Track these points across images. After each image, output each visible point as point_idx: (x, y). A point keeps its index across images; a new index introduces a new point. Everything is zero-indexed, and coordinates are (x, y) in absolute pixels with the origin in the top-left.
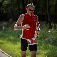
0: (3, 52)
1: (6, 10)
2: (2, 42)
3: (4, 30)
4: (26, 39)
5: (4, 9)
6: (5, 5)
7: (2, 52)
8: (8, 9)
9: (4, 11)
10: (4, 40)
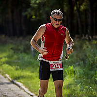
0: (32, 94)
1: (38, 14)
2: (29, 76)
3: (33, 53)
4: (48, 61)
5: (33, 13)
6: (36, 5)
7: (29, 94)
8: (41, 12)
9: (34, 17)
10: (33, 72)
